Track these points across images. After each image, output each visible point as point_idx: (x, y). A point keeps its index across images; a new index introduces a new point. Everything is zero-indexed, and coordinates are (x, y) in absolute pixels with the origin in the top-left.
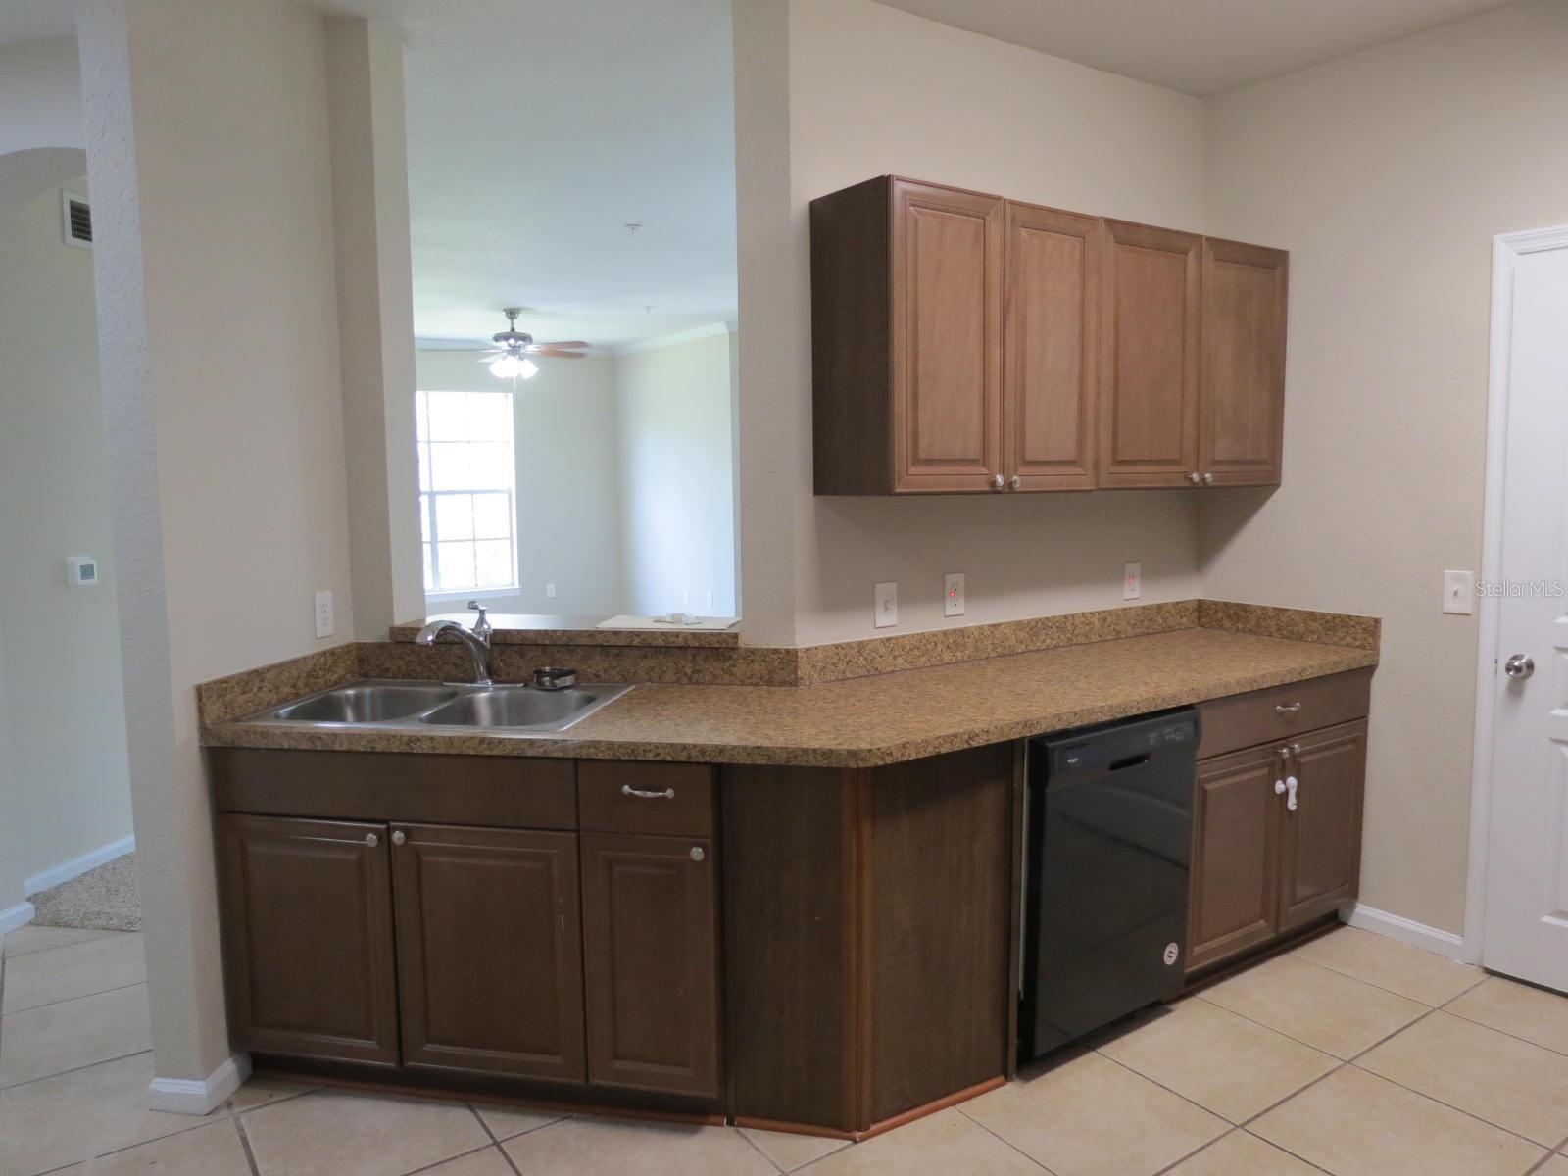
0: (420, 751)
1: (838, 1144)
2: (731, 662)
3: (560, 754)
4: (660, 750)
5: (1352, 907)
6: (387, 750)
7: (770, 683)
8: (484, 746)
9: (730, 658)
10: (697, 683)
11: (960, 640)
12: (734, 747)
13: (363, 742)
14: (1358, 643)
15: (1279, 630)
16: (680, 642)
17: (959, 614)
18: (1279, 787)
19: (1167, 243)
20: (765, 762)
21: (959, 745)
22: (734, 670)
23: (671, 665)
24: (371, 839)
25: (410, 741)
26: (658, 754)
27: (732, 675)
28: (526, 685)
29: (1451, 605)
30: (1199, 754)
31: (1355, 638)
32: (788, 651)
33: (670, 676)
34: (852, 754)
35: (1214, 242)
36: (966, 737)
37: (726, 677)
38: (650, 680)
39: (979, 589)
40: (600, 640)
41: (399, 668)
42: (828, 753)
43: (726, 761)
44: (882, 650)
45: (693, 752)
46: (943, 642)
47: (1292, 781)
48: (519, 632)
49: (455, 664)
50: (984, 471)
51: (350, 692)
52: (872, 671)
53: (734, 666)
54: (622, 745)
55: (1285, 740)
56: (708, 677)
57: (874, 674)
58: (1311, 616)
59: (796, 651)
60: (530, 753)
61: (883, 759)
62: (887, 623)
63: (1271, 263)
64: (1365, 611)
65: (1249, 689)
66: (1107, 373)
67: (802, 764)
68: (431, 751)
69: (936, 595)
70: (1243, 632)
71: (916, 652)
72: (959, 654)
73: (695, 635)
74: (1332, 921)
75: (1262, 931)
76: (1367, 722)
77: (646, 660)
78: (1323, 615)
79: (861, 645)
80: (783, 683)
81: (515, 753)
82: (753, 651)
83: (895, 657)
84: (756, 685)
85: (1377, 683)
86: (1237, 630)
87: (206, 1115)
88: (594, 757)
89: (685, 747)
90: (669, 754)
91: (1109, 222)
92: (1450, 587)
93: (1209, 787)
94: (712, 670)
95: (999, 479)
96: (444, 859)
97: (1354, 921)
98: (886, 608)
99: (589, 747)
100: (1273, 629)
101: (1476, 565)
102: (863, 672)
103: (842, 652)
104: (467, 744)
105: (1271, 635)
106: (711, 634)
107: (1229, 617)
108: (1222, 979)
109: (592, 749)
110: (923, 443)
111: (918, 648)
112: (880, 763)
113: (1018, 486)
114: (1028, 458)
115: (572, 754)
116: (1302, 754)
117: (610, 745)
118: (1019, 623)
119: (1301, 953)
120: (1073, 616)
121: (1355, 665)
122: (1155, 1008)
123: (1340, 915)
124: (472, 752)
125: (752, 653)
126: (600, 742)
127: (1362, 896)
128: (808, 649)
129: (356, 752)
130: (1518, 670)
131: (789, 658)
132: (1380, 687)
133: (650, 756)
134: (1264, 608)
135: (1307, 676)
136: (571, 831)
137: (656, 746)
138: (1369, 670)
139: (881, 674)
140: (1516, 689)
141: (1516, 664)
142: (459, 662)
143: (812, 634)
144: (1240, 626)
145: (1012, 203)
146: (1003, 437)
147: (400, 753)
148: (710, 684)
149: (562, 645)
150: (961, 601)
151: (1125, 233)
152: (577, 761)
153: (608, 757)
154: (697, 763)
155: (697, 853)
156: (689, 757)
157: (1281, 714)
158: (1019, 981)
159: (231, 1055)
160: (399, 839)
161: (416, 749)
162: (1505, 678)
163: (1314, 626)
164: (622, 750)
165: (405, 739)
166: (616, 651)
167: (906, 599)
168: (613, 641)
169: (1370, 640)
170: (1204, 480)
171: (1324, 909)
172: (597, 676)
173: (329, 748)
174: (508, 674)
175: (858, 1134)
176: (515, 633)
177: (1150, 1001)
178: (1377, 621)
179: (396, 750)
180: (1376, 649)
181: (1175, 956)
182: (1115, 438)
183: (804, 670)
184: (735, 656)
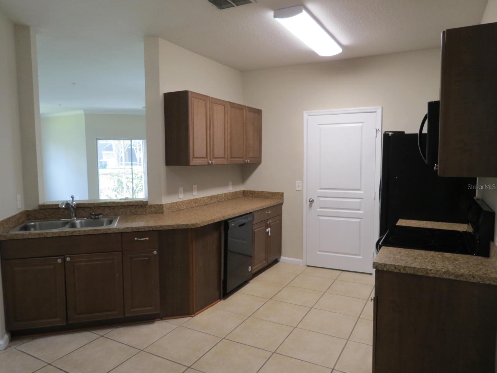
0: (76, 235)
1: (189, 318)
2: (146, 209)
3: (118, 232)
4: (145, 228)
5: (280, 257)
6: (65, 235)
7: (156, 213)
8: (95, 232)
9: (145, 207)
10: (136, 214)
11: (197, 201)
12: (164, 226)
13: (57, 234)
14: (279, 198)
15: (262, 196)
16: (132, 204)
17: (197, 195)
18: (267, 230)
19: (240, 107)
20: (172, 229)
21: (212, 222)
22: (147, 211)
23: (129, 210)
24: (59, 261)
25: (72, 232)
26: (145, 229)
27: (146, 212)
28: (87, 218)
29: (298, 189)
30: (254, 223)
31: (279, 197)
32: (161, 205)
33: (128, 213)
34: (192, 225)
35: (249, 107)
36: (213, 220)
37: (144, 212)
38: (123, 215)
39: (200, 188)
40: (109, 205)
41: (42, 217)
42: (187, 225)
43: (162, 229)
44: (181, 204)
45: (154, 228)
46: (193, 202)
47: (269, 229)
48: (83, 204)
49: (61, 214)
50: (206, 160)
51: (33, 224)
52: (179, 209)
53: (146, 210)
54: (135, 228)
55: (268, 220)
56: (139, 213)
57: (179, 210)
58: (269, 193)
59: (163, 205)
60: (109, 232)
61: (199, 225)
62: (182, 197)
63: (259, 112)
64: (281, 191)
65: (261, 208)
66: (229, 137)
67: (181, 228)
68: (79, 234)
69: (191, 190)
70: (254, 197)
71: (188, 204)
72: (196, 204)
73: (136, 202)
74: (276, 261)
75: (265, 263)
76: (282, 216)
77: (121, 210)
78: (272, 192)
79: (176, 203)
80: (160, 213)
81: (105, 232)
82: (151, 205)
83: (183, 206)
84: (153, 214)
85: (284, 206)
86: (253, 197)
87: (4, 350)
88: (127, 231)
89: (152, 227)
90: (147, 229)
91: (229, 102)
92: (297, 185)
93: (255, 231)
94: (140, 211)
95: (210, 162)
96: (83, 264)
97: (281, 260)
98: (181, 193)
99: (126, 229)
100: (261, 196)
101: (302, 180)
102: (177, 209)
103: (172, 204)
104: (90, 231)
105: (261, 198)
106: (140, 202)
107: (251, 194)
108: (257, 275)
109: (127, 230)
110: (195, 153)
111: (188, 203)
112: (198, 226)
113: (213, 164)
114: (215, 157)
115: (121, 231)
116: (271, 223)
117: (132, 228)
118: (208, 197)
119: (271, 268)
120: (219, 195)
121: (280, 203)
122: (246, 283)
123: (278, 260)
124: (92, 233)
125: (151, 206)
126: (129, 228)
127: (282, 255)
128: (165, 204)
129: (55, 237)
130: (311, 201)
131: (161, 207)
132: (284, 207)
133: (143, 230)
134: (259, 192)
135: (272, 205)
136: (120, 251)
137: (144, 227)
138: (282, 204)
139: (181, 210)
140: (311, 205)
141: (311, 200)
142: (62, 213)
143: (166, 200)
144: (253, 196)
145: (211, 97)
146: (210, 152)
147: (69, 236)
148: (140, 214)
149: (97, 207)
150: (196, 192)
151: (232, 105)
152: (122, 233)
153: (131, 231)
154: (155, 230)
155: (155, 252)
156: (153, 229)
157: (267, 214)
158: (222, 278)
159: (6, 333)
160: (69, 259)
161: (74, 234)
162: (308, 203)
163: (270, 195)
164: (135, 229)
165: (71, 232)
166: (112, 208)
167: (185, 191)
168: (112, 205)
169: (282, 197)
170: (248, 162)
171: (275, 258)
172: (107, 215)
173: (46, 237)
174: (79, 216)
175: (193, 315)
176: (82, 204)
177: (244, 281)
178: (283, 193)
179: (68, 235)
180: (283, 199)
181: (250, 269)
182: (231, 152)
183: (165, 209)
184: (146, 207)
